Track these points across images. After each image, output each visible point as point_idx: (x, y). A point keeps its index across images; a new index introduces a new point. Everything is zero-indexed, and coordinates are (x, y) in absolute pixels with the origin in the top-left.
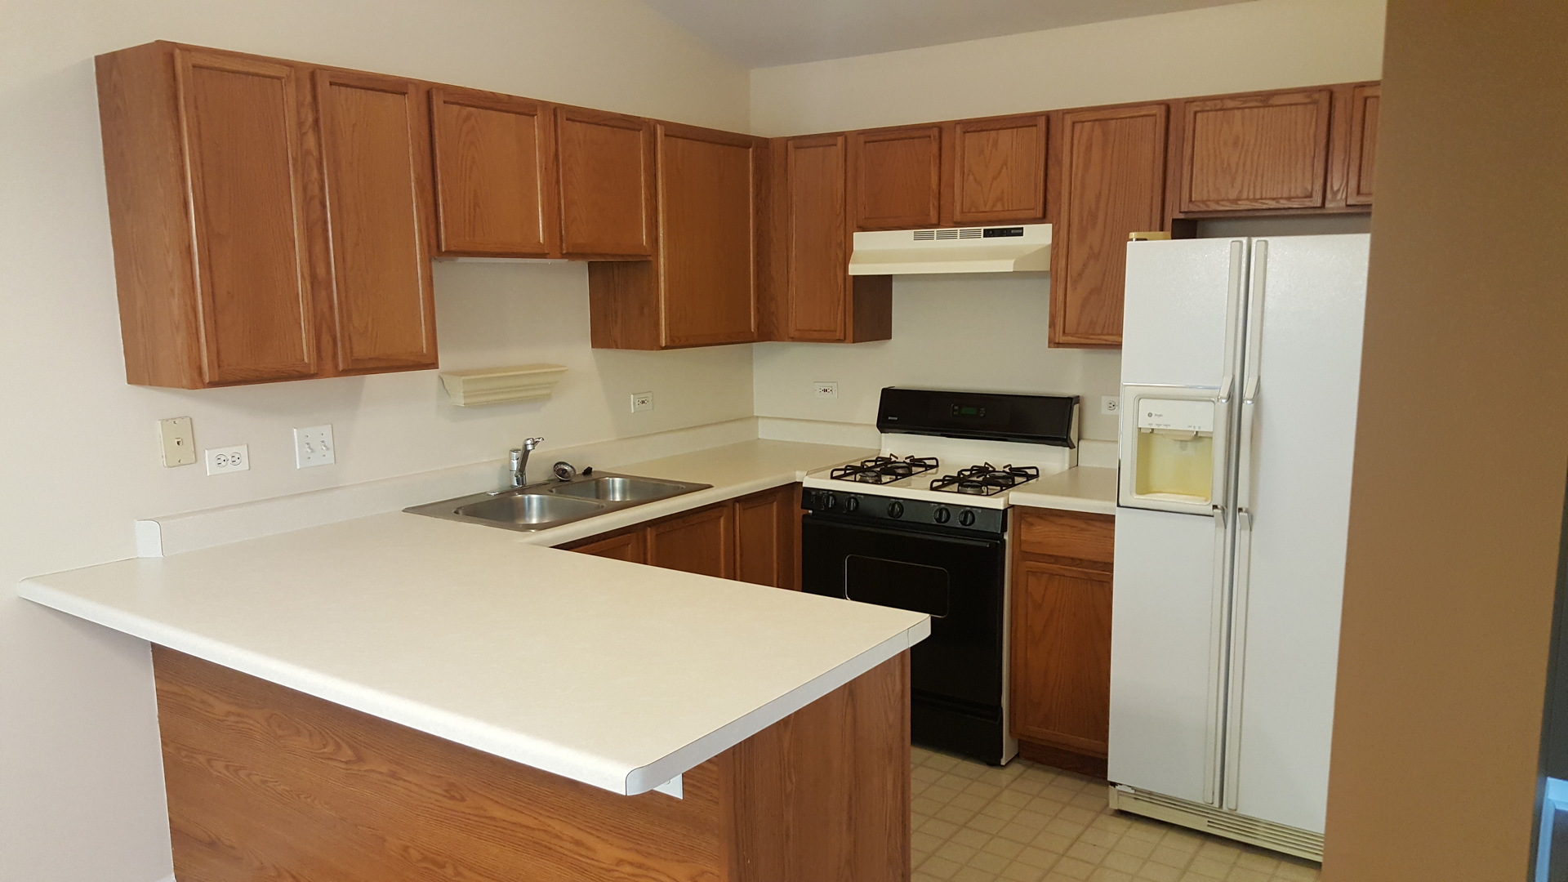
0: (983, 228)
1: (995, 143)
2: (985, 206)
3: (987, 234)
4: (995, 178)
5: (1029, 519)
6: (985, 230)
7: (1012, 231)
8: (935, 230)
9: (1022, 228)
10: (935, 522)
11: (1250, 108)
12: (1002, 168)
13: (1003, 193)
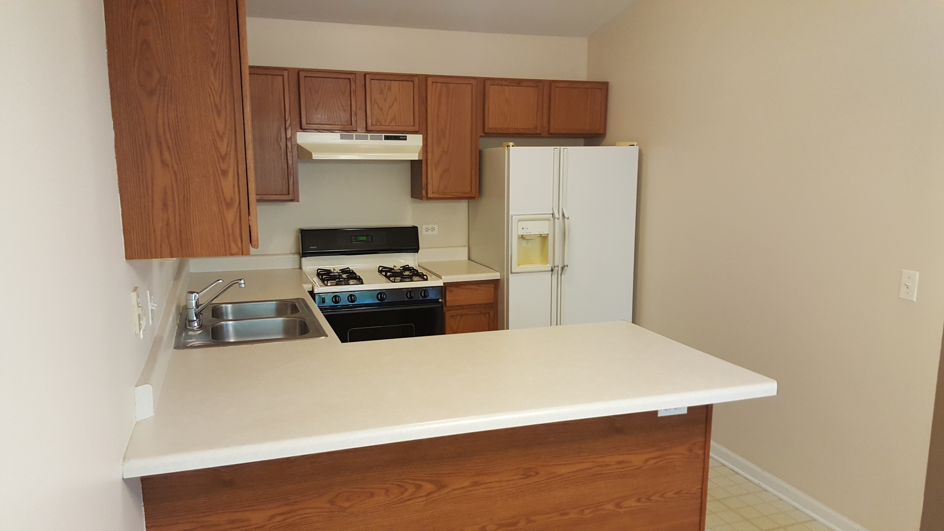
0: (383, 135)
1: (390, 88)
2: (385, 122)
3: (387, 138)
4: (390, 107)
5: (450, 289)
6: (385, 136)
7: (401, 138)
8: (354, 134)
9: (406, 136)
10: (407, 299)
11: (513, 86)
12: (394, 102)
13: (395, 116)
